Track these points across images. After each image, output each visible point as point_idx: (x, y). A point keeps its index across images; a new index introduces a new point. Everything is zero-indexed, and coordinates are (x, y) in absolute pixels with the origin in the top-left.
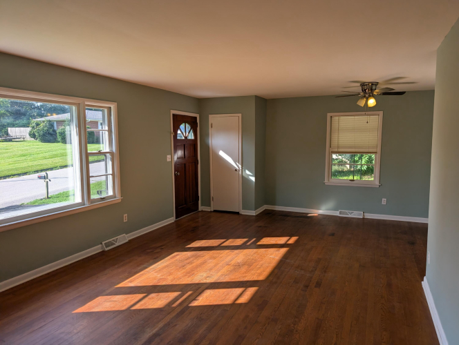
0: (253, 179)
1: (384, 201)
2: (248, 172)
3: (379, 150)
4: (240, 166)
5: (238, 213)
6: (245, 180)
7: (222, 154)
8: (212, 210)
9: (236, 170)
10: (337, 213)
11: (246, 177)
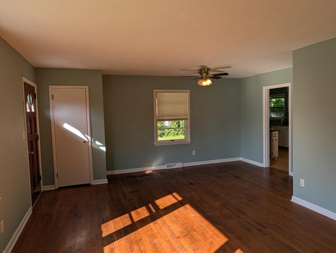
0: (104, 149)
1: (194, 153)
2: (98, 143)
3: (188, 117)
4: (89, 138)
5: (88, 185)
6: (95, 151)
7: (66, 126)
8: (57, 188)
9: (85, 142)
10: (164, 167)
11: (96, 147)
